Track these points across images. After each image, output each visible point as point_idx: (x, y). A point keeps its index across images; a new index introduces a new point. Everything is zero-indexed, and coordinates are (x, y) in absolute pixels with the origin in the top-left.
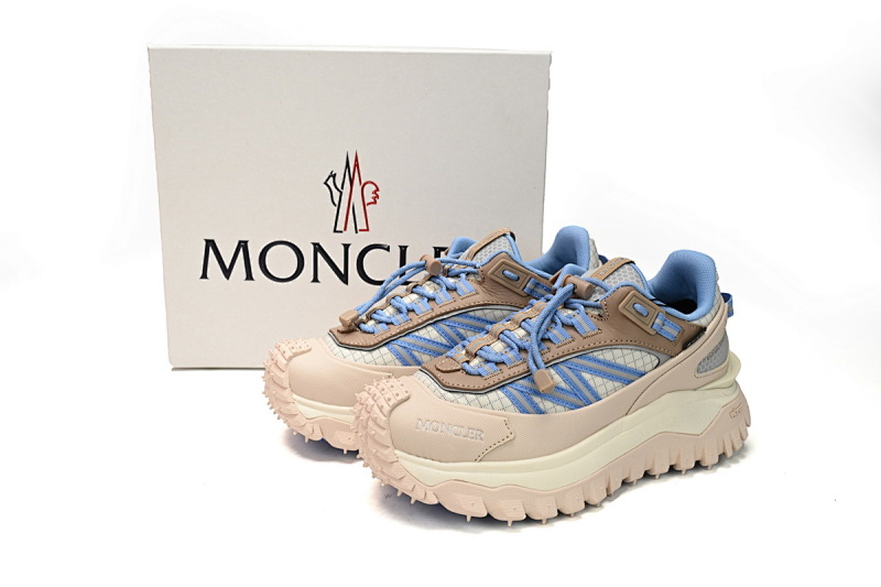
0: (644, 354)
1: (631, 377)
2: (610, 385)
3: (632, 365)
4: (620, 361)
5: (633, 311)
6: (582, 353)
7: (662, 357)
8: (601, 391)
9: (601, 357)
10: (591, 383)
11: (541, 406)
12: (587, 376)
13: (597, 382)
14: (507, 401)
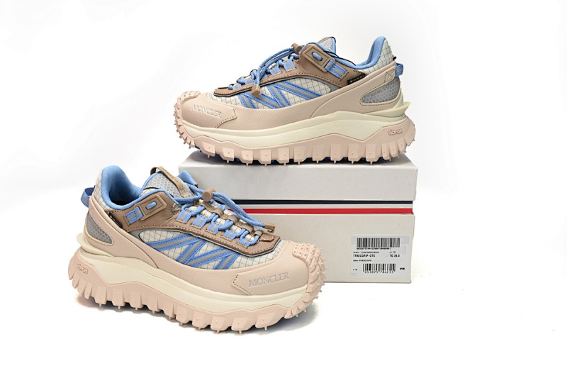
0: (320, 83)
1: (311, 95)
2: (297, 98)
3: (312, 89)
4: (305, 86)
5: (311, 56)
6: (283, 80)
7: (333, 87)
8: (291, 101)
9: (294, 83)
10: (286, 96)
11: (256, 105)
12: (284, 92)
13: (290, 96)
14: (239, 101)
